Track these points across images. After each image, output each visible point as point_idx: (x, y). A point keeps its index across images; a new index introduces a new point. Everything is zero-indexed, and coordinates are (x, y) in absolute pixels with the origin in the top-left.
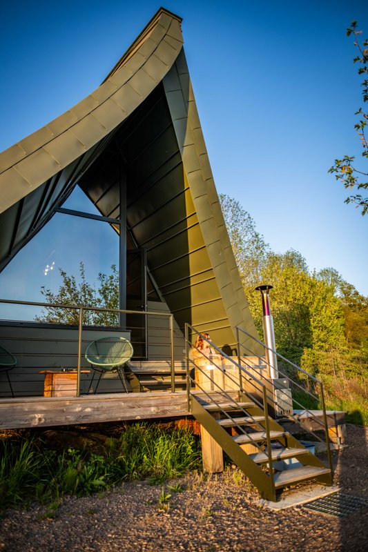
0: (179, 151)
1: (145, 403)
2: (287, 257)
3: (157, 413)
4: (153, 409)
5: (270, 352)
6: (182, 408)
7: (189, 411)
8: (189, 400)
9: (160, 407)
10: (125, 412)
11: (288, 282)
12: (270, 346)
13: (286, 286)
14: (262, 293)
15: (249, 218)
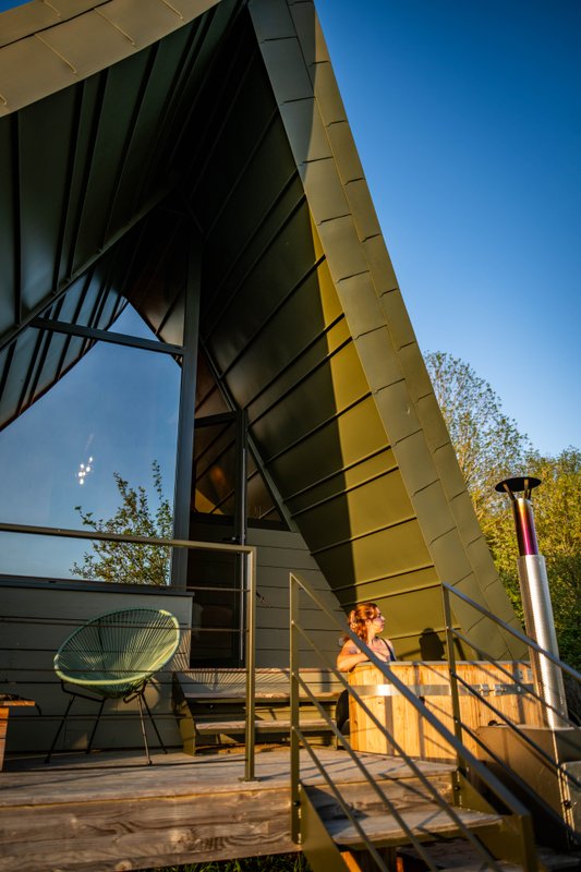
0: (297, 174)
1: (151, 815)
2: (563, 462)
3: (191, 848)
4: (175, 835)
5: (543, 660)
6: (274, 829)
7: (295, 840)
8: (297, 804)
9: (201, 829)
10: (79, 848)
11: (571, 502)
12: (541, 642)
13: (566, 508)
14: (513, 498)
15: (489, 390)
